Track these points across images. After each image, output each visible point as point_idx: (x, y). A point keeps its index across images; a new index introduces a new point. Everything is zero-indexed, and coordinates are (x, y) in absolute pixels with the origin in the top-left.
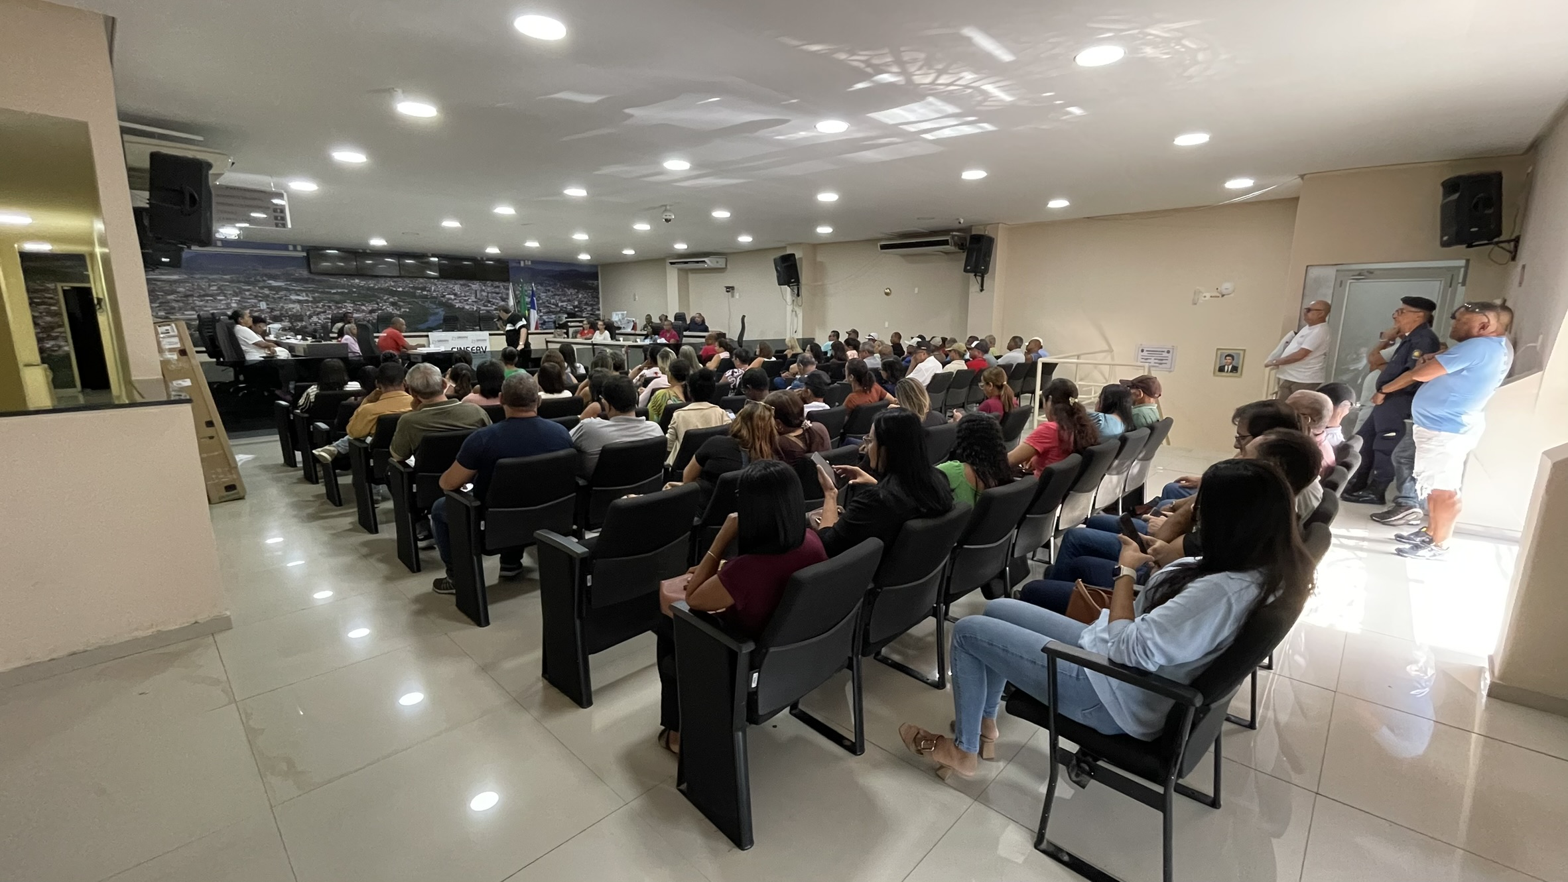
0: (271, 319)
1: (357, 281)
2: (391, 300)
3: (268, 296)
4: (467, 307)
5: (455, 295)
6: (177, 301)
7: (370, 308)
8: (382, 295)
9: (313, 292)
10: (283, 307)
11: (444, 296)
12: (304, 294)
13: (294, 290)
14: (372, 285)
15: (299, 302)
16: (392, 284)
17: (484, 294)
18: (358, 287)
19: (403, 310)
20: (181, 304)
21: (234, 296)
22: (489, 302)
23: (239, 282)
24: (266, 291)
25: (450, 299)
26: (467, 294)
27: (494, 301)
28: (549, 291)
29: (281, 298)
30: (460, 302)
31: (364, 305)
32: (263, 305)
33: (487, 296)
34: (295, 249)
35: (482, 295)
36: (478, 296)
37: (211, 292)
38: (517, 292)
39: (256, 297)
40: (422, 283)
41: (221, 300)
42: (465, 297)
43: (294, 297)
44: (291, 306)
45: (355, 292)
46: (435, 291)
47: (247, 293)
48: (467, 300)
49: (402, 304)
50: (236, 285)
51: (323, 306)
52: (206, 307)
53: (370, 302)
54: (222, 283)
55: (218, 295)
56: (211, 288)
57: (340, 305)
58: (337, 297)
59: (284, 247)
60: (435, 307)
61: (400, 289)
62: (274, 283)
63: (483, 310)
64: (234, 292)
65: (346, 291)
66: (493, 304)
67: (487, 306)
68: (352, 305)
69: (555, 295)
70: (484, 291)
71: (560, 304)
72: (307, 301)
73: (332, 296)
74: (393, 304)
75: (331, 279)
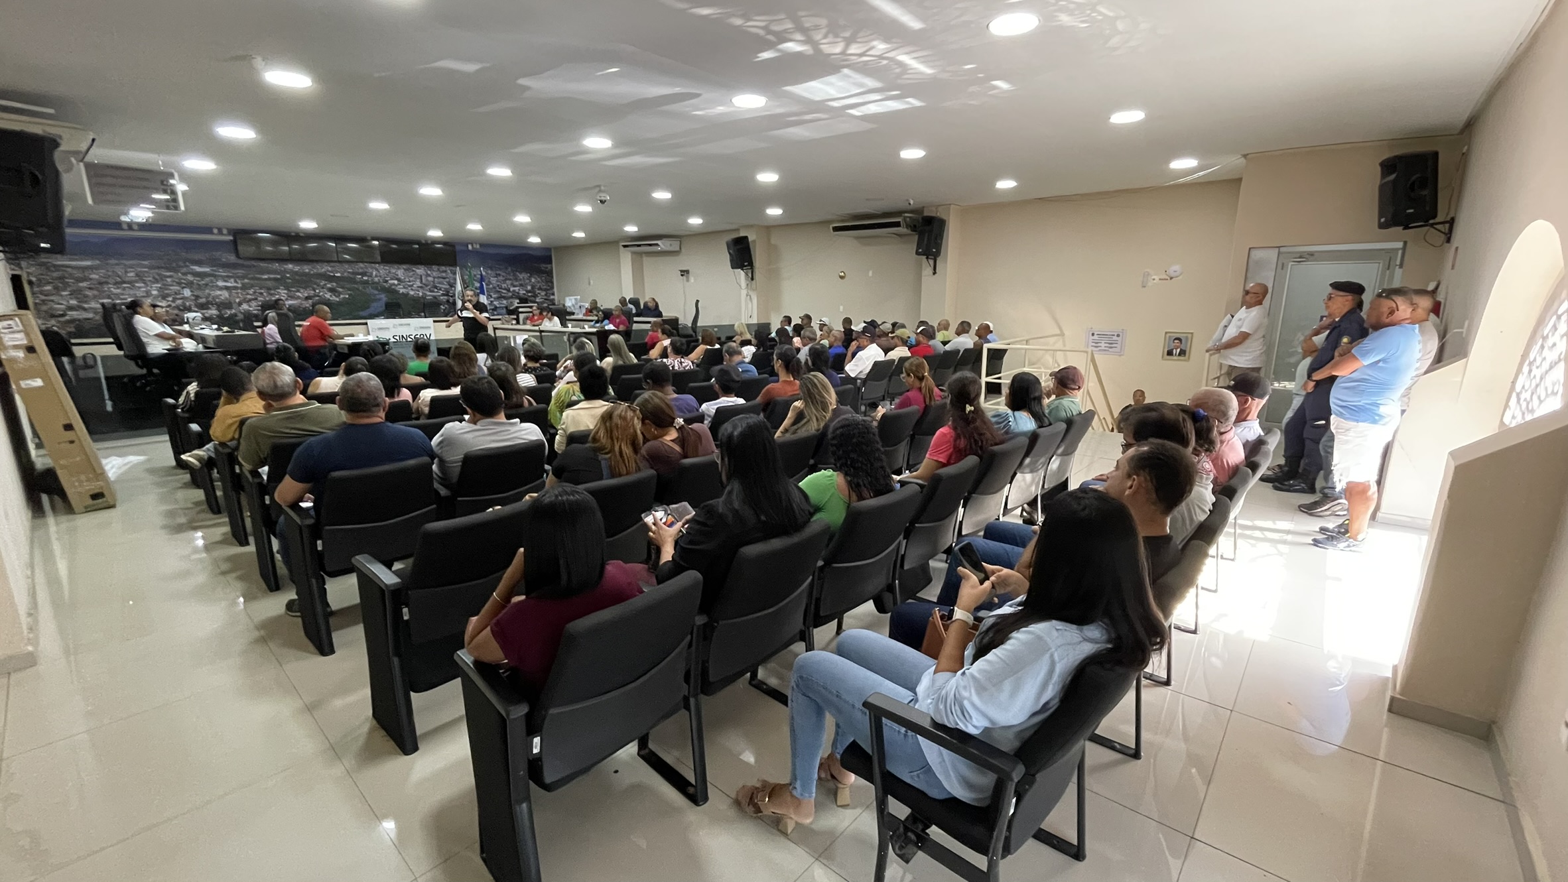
0: (196, 306)
1: (290, 266)
2: (329, 286)
3: (192, 283)
4: (412, 293)
5: (399, 280)
6: (90, 288)
7: (306, 295)
8: (318, 281)
9: (243, 277)
10: (209, 294)
11: (386, 281)
12: (232, 280)
13: (221, 276)
14: (307, 271)
15: (227, 288)
16: (330, 269)
17: (430, 279)
18: (291, 272)
19: (342, 296)
20: (95, 292)
21: (154, 283)
22: (436, 287)
23: (158, 268)
24: (190, 278)
25: (394, 284)
26: (411, 279)
27: (440, 286)
28: (499, 275)
29: (207, 285)
30: (404, 288)
31: (298, 291)
32: (187, 293)
33: (433, 282)
34: (220, 232)
35: (427, 280)
36: (424, 281)
37: (127, 279)
38: (466, 277)
39: (179, 284)
40: (362, 268)
41: (140, 288)
42: (409, 282)
43: (221, 283)
44: (219, 293)
45: (288, 278)
46: (376, 276)
47: (169, 280)
48: (412, 286)
49: (340, 290)
50: (157, 271)
51: (255, 292)
52: (123, 294)
53: (305, 288)
54: (139, 269)
55: (137, 282)
56: (129, 275)
57: (272, 292)
58: (270, 284)
59: (208, 230)
60: (376, 292)
61: (339, 275)
62: (198, 269)
63: (429, 296)
64: (154, 278)
65: (279, 277)
66: (440, 289)
67: (433, 292)
68: (286, 291)
69: (506, 279)
70: (429, 276)
71: (511, 289)
72: (236, 288)
73: (262, 282)
74: (332, 290)
75: (262, 265)
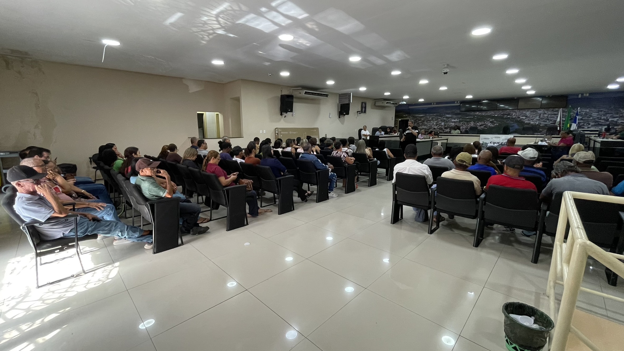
3: (445, 120)
10: (449, 124)
12: (457, 119)
13: (453, 118)
14: (484, 114)
15: (454, 122)
16: (493, 113)
17: (545, 115)
18: (478, 115)
19: (495, 125)
21: (435, 121)
22: (548, 120)
23: (437, 116)
25: (523, 119)
26: (533, 116)
29: (449, 121)
30: (528, 120)
31: (478, 123)
32: (443, 124)
33: (547, 117)
34: (457, 103)
36: (541, 117)
37: (429, 120)
39: (441, 121)
40: (508, 112)
41: (432, 122)
45: (476, 118)
46: (514, 115)
48: (533, 119)
49: (495, 122)
51: (463, 123)
52: (427, 124)
53: (481, 121)
54: (433, 117)
56: (430, 118)
57: (469, 123)
60: (513, 123)
61: (496, 115)
63: (543, 124)
65: (472, 117)
73: (466, 119)
74: (491, 122)
75: (468, 113)
